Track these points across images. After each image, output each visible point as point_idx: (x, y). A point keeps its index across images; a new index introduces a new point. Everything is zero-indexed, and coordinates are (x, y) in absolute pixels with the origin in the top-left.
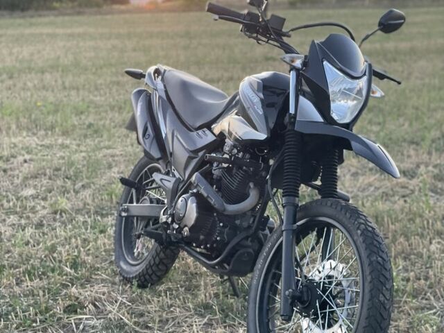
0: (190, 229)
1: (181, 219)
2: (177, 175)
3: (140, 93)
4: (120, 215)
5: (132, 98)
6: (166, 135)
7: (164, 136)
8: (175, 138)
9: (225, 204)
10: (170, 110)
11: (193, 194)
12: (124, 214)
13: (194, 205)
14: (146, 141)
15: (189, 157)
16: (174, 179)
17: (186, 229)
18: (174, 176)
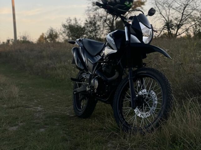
0: (96, 89)
1: (93, 87)
2: (90, 73)
3: (74, 49)
4: (74, 94)
5: (72, 51)
6: (85, 60)
7: (84, 61)
8: (88, 61)
9: (107, 78)
10: (85, 52)
11: (96, 78)
12: (75, 93)
13: (97, 81)
14: (79, 64)
15: (94, 66)
16: (90, 75)
17: (96, 90)
18: (89, 74)
